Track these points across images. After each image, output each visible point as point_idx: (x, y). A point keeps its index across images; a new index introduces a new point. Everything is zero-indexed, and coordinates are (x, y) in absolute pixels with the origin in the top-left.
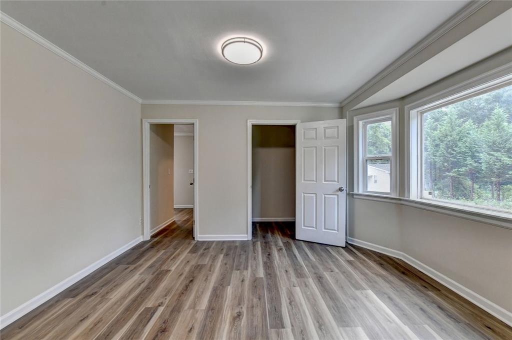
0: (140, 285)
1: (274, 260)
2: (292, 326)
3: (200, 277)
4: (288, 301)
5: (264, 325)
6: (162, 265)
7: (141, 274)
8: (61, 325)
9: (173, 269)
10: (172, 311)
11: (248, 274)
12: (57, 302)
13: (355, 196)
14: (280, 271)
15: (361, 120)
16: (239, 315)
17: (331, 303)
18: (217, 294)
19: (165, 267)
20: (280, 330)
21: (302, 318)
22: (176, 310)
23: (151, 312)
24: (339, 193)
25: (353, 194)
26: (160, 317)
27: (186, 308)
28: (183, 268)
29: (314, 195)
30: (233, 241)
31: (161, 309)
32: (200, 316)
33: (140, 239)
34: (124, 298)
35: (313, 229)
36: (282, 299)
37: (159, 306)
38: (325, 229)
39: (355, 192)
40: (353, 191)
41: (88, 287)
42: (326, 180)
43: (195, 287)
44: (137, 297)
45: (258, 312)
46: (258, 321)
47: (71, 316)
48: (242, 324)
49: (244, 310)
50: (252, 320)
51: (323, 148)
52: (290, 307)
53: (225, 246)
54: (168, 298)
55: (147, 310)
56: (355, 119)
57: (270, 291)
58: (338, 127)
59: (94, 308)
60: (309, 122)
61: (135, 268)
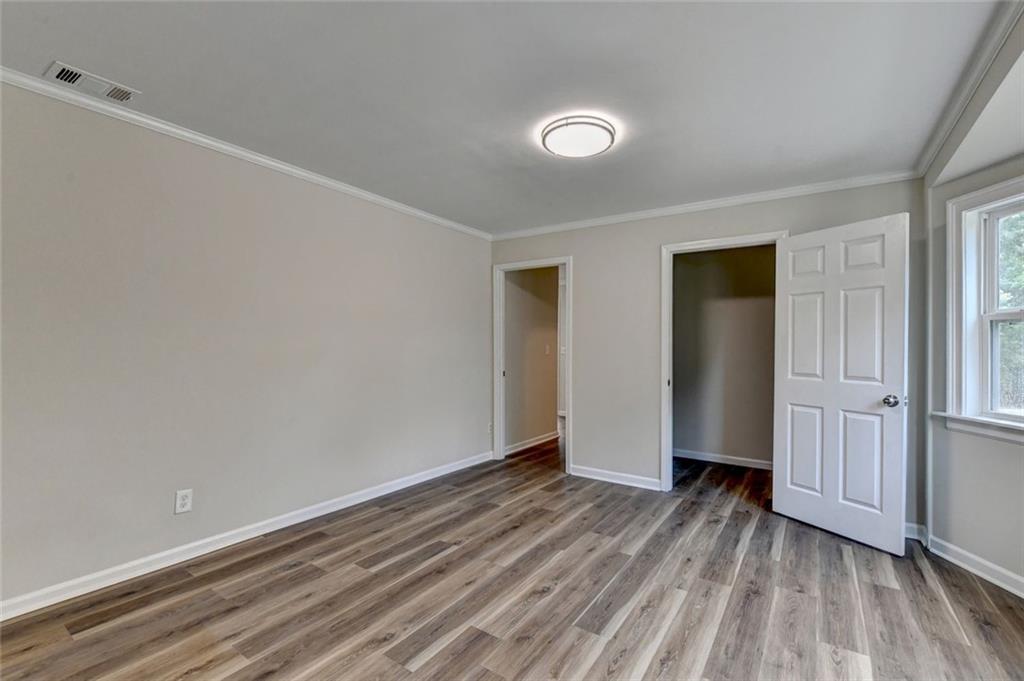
0: (451, 513)
1: (680, 536)
2: (615, 637)
3: (533, 526)
4: (644, 603)
5: (570, 618)
6: (493, 496)
7: (460, 502)
8: (356, 530)
9: (503, 505)
10: (464, 556)
11: (608, 544)
12: (366, 507)
13: (950, 425)
14: (675, 556)
15: (970, 207)
16: (544, 591)
17: (730, 639)
18: (537, 555)
19: (494, 501)
20: (589, 634)
21: (644, 635)
22: (470, 554)
23: (442, 547)
24: (886, 410)
25: (945, 418)
26: (446, 557)
27: (484, 556)
28: (516, 508)
29: (818, 412)
30: (630, 488)
31: (455, 548)
32: (492, 573)
33: (489, 456)
34: (426, 522)
35: (815, 493)
36: (635, 596)
37: (455, 544)
38: (845, 498)
39: (951, 412)
40: (945, 411)
41: (399, 500)
42: (849, 374)
43: (515, 536)
44: (439, 526)
45: (577, 598)
46: (564, 609)
47: (369, 525)
48: (539, 603)
49: (558, 589)
50: (558, 604)
51: (842, 293)
52: (638, 612)
53: (608, 492)
54: (471, 539)
55: (440, 543)
56: (951, 207)
57: (625, 577)
58: (883, 236)
59: (391, 524)
60: (807, 232)
61: (459, 493)
